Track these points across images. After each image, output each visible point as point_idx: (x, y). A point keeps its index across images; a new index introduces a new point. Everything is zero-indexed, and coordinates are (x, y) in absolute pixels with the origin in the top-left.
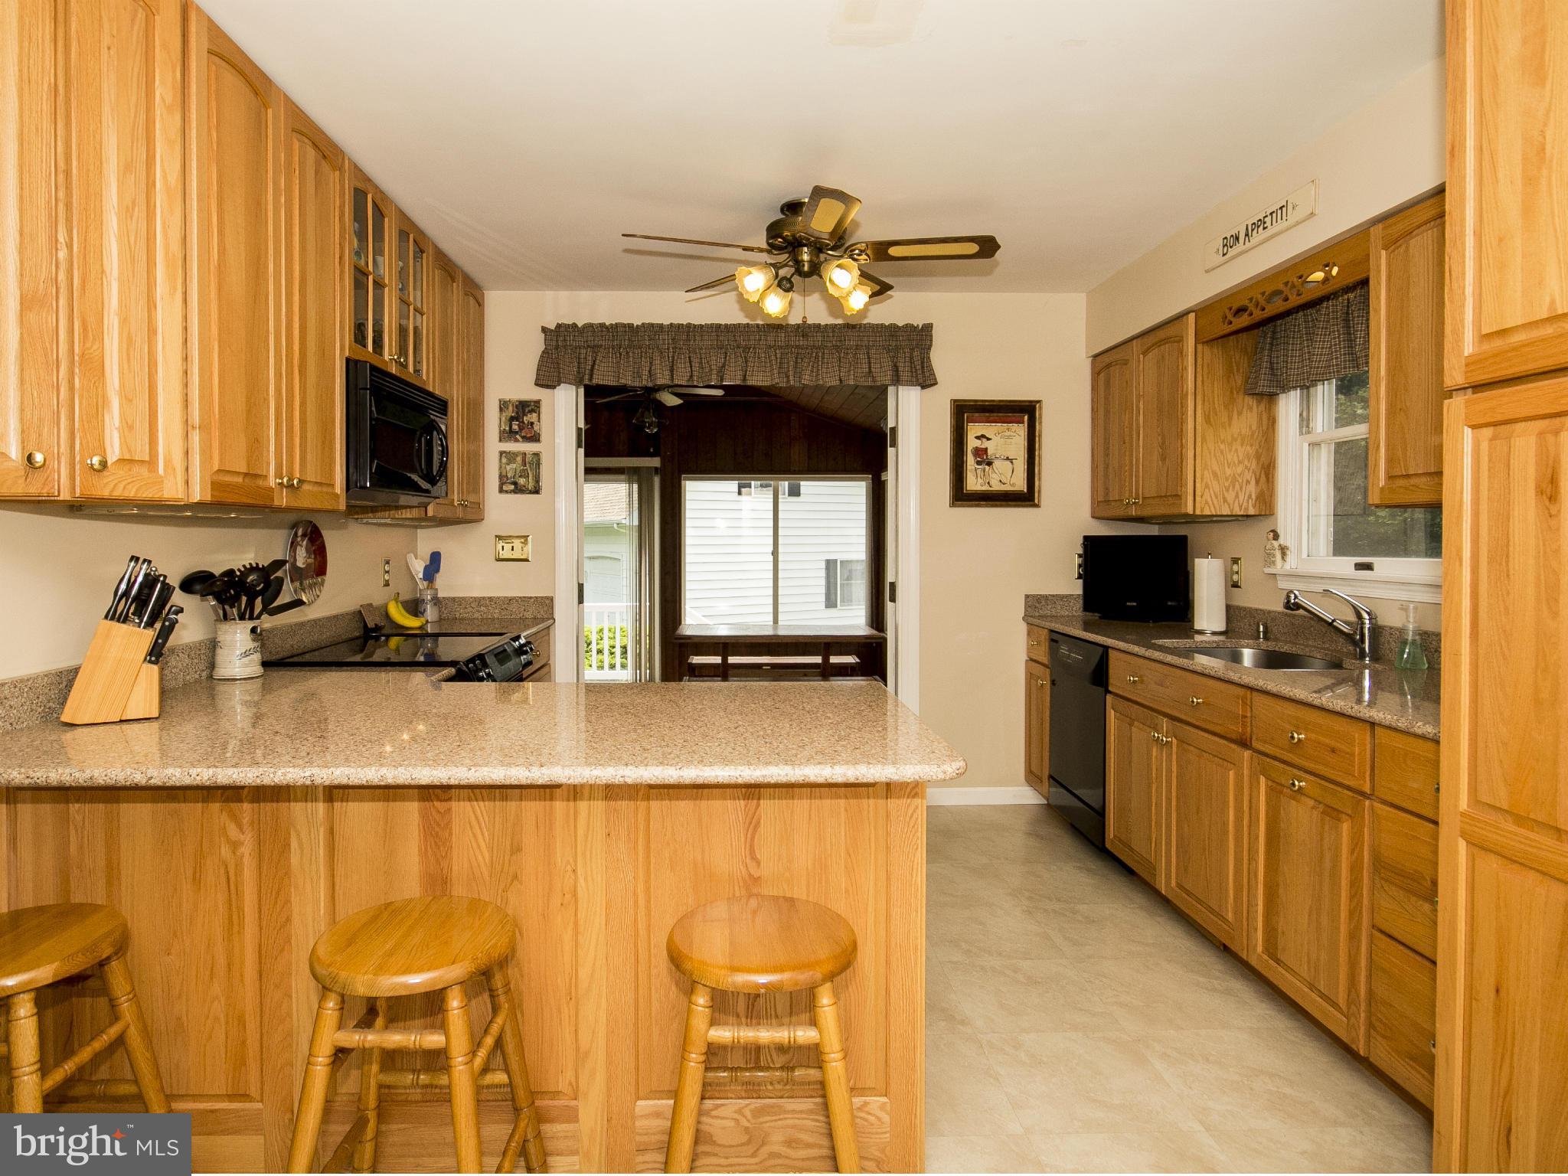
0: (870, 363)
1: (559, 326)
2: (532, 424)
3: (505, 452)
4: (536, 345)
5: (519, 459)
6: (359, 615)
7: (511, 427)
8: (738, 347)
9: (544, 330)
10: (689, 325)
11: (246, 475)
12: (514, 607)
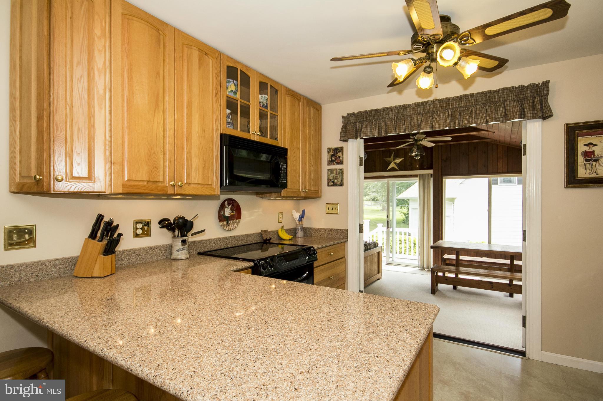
0: (505, 110)
1: (348, 114)
2: (340, 157)
3: (329, 169)
4: (339, 124)
5: (335, 172)
6: (261, 234)
7: (332, 159)
8: (429, 112)
9: (343, 117)
10: (404, 106)
11: (148, 181)
12: (332, 233)
